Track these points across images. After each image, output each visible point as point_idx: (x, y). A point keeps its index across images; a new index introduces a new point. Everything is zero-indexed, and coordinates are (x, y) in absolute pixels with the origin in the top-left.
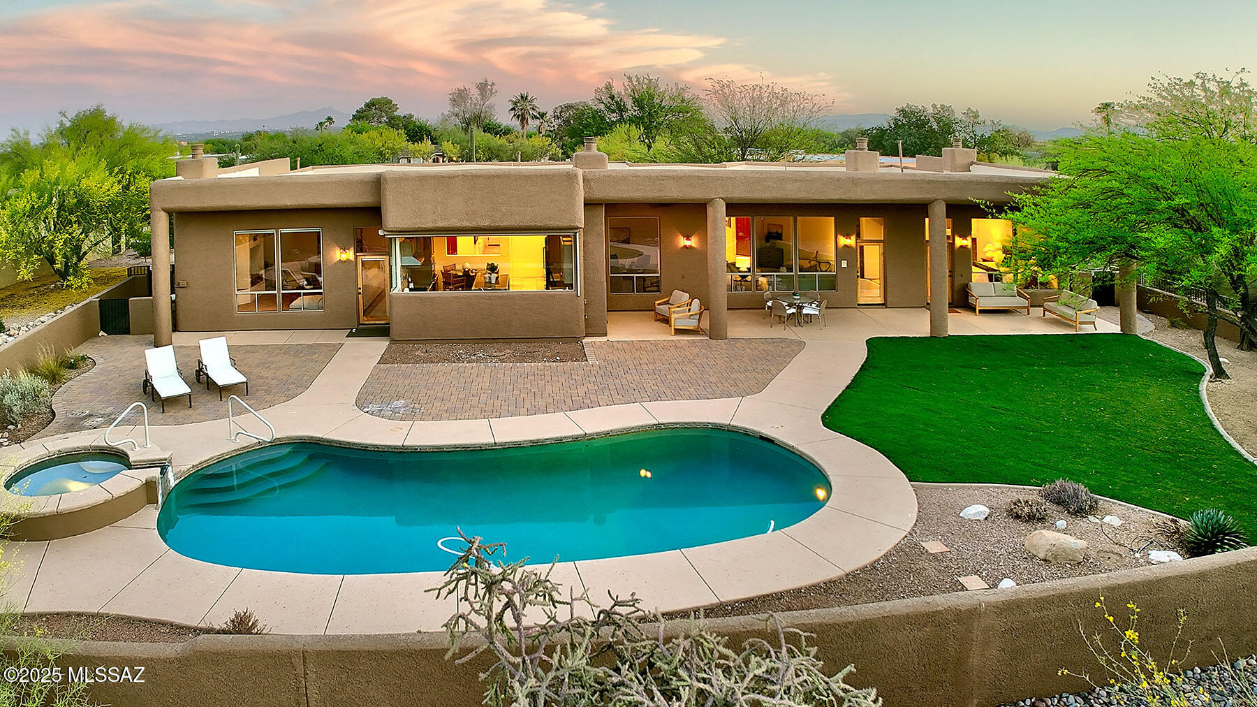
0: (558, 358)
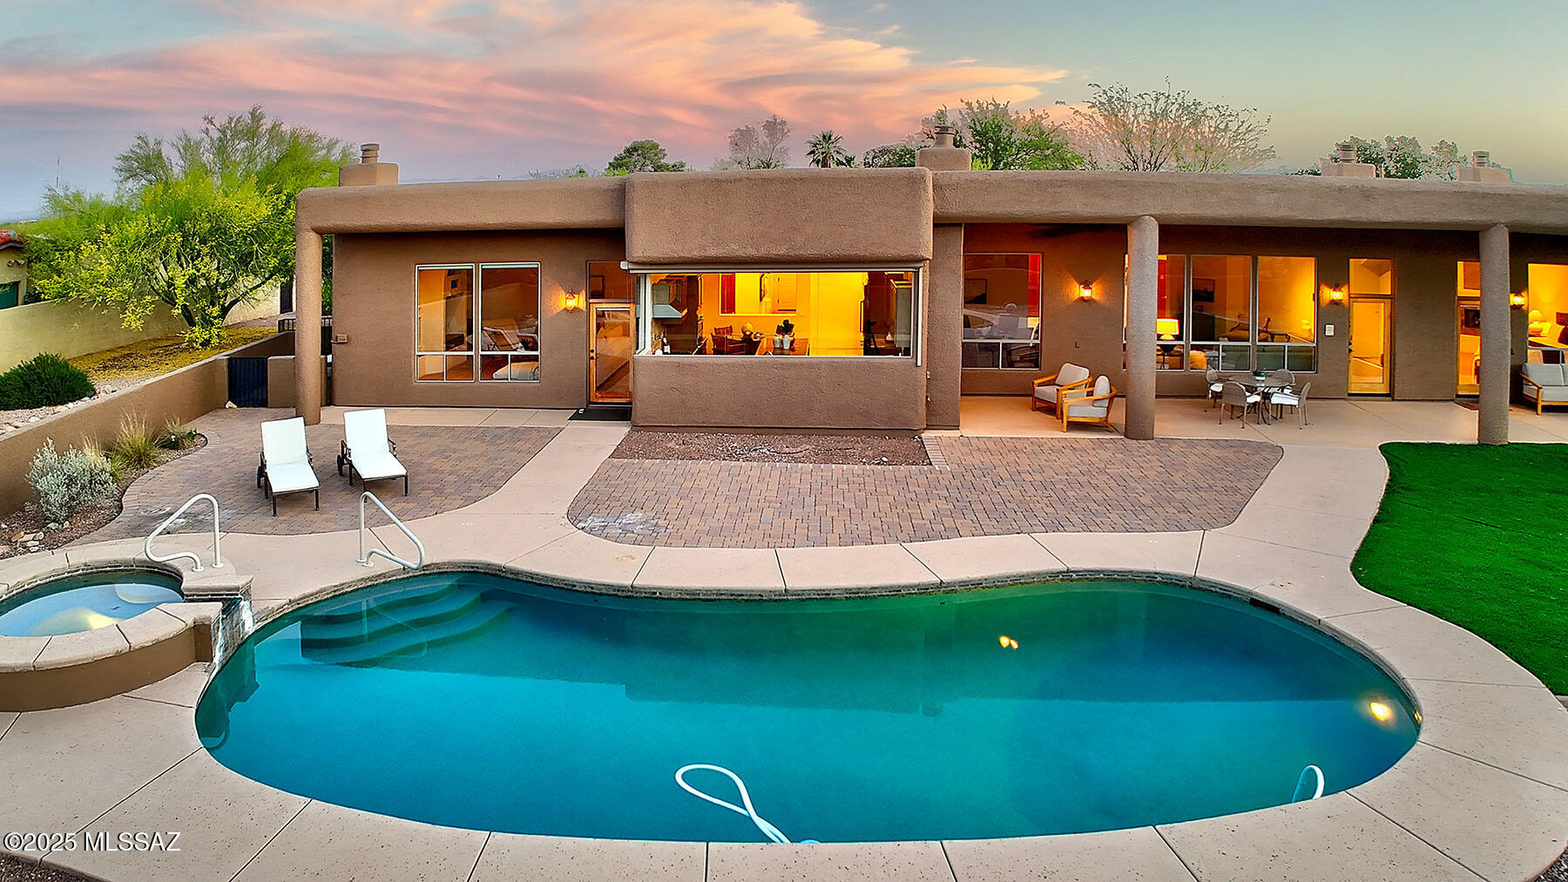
0: (885, 459)
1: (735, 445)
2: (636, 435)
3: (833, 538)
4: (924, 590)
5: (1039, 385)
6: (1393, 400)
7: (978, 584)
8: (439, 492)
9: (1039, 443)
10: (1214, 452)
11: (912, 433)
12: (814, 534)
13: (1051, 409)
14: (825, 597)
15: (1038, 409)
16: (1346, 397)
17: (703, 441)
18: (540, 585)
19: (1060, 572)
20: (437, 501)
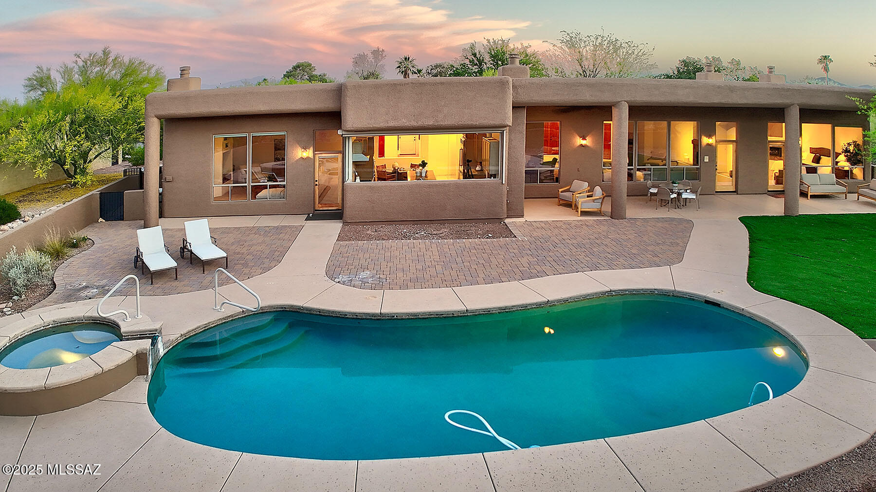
0: (490, 235)
1: (405, 231)
2: (347, 228)
3: (480, 280)
4: (539, 305)
5: (562, 192)
6: (738, 194)
7: (566, 301)
8: (246, 265)
9: (568, 223)
10: (660, 224)
11: (500, 220)
12: (469, 278)
13: (569, 205)
14: (488, 313)
15: (560, 205)
16: (715, 193)
17: (386, 229)
18: (324, 316)
19: (607, 292)
20: (246, 271)
